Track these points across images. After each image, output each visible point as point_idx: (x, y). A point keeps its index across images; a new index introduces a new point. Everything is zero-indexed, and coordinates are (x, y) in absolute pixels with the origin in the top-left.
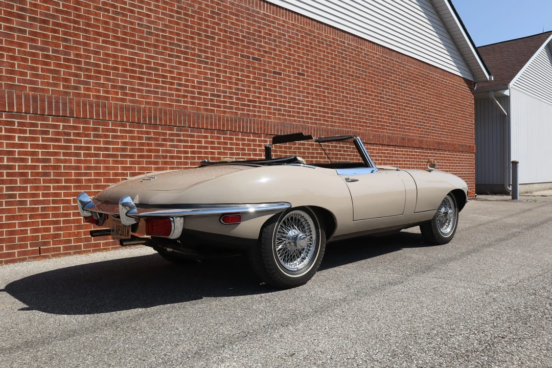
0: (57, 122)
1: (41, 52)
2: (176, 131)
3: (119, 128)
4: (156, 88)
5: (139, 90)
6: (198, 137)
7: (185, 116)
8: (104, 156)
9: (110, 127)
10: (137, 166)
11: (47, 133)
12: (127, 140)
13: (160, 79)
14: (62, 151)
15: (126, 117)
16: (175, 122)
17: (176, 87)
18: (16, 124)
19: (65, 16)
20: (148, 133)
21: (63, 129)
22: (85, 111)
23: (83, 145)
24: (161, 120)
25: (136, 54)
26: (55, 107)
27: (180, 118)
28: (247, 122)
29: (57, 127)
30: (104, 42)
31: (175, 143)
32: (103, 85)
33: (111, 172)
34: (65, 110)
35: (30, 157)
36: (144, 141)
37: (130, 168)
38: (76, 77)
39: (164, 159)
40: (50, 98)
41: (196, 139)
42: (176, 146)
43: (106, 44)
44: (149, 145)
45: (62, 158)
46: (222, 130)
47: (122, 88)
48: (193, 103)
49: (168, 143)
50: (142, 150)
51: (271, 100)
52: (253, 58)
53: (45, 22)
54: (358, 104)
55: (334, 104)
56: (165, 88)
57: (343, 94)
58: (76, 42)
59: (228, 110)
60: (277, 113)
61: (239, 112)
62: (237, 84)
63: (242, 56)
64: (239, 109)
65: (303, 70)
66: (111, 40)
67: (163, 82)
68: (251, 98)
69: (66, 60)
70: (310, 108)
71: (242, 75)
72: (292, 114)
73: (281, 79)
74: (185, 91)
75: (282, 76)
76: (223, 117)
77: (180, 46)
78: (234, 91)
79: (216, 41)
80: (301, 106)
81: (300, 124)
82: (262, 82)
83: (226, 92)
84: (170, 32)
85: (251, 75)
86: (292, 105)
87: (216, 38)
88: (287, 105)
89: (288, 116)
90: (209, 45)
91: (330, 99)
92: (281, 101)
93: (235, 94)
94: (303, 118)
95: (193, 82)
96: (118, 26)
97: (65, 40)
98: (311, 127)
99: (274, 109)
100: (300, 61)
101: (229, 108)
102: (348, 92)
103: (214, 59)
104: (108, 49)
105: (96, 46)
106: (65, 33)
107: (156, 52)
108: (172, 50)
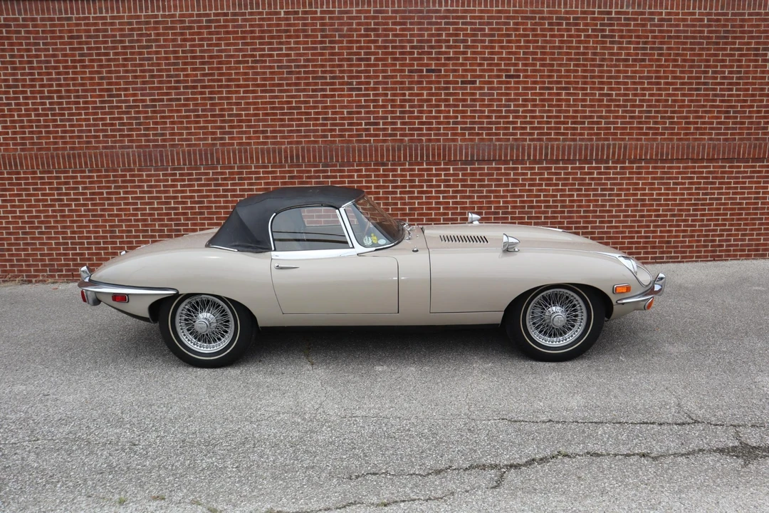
4: (299, 127)
13: (303, 117)
28: (416, 149)
32: (245, 132)
36: (287, 180)
51: (457, 117)
52: (428, 71)
53: (195, 87)
54: (637, 103)
55: (580, 108)
56: (309, 125)
57: (602, 92)
58: (220, 98)
59: (389, 138)
60: (467, 132)
61: (406, 138)
62: (403, 106)
63: (410, 71)
64: (405, 135)
65: (516, 71)
66: (251, 89)
67: (306, 119)
68: (424, 120)
69: (213, 116)
70: (528, 120)
71: (410, 95)
72: (494, 131)
73: (475, 88)
74: (332, 125)
75: (478, 85)
76: (382, 147)
77: (325, 78)
78: (398, 115)
79: (372, 62)
80: (511, 120)
81: (509, 143)
82: (443, 97)
83: (387, 118)
84: (313, 66)
85: (425, 92)
86: (494, 120)
87: (373, 57)
88: (485, 120)
89: (487, 134)
90: (363, 68)
91: (572, 103)
92: (474, 117)
93: (399, 118)
94: (515, 134)
95: (343, 113)
96: (257, 73)
97: (211, 99)
98: (529, 146)
99: (462, 129)
100: (510, 59)
101: (391, 135)
102: (613, 86)
103: (369, 83)
104: (248, 98)
105: (237, 98)
106: (211, 93)
107: (297, 91)
108: (316, 84)
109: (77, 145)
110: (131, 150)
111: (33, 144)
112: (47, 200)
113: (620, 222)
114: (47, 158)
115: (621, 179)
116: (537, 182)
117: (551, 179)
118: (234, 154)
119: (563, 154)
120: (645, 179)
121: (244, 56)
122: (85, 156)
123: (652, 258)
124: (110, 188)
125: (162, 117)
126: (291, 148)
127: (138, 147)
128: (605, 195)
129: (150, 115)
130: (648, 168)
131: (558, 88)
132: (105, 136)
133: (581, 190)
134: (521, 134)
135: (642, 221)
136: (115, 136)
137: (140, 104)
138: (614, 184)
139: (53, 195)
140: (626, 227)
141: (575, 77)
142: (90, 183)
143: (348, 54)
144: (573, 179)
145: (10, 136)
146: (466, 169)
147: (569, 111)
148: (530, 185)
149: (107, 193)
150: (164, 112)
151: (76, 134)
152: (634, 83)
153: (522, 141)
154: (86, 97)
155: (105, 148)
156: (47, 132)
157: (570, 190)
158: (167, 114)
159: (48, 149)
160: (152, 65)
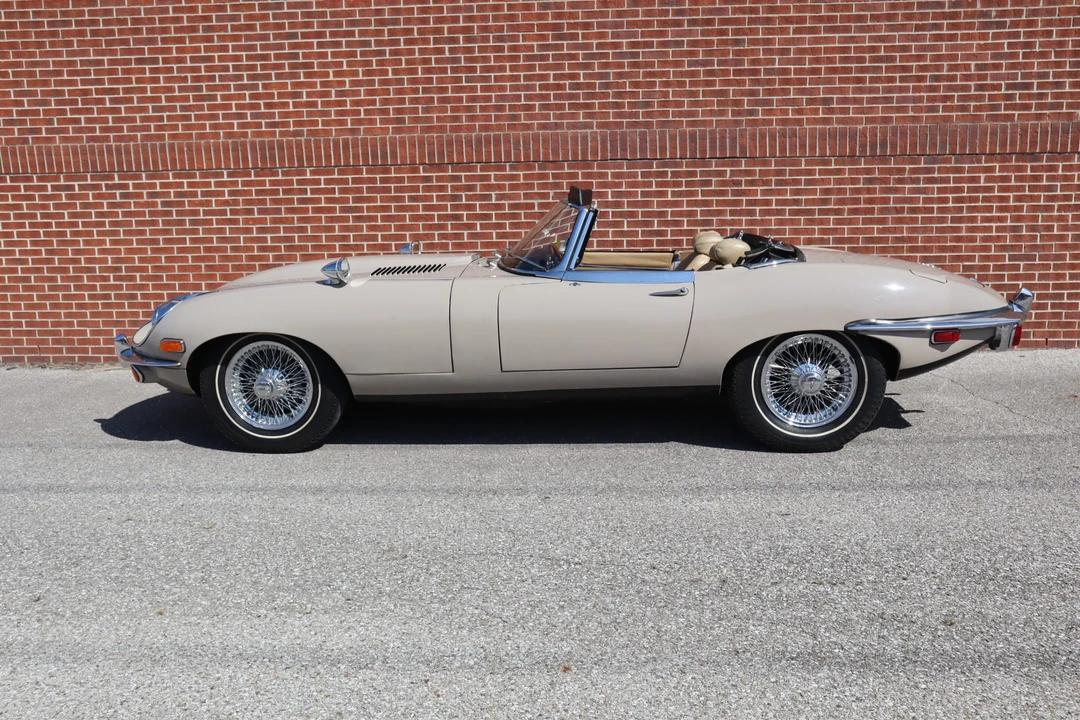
0: (723, 166)
1: (702, 69)
2: (925, 163)
3: (817, 168)
6: (971, 170)
7: (944, 134)
8: (792, 212)
9: (803, 167)
10: (846, 227)
11: (708, 183)
12: (831, 186)
15: (830, 148)
16: (923, 147)
17: (928, 84)
19: (737, 6)
20: (869, 171)
21: (731, 175)
22: (763, 147)
23: (759, 197)
24: (894, 147)
25: (852, 39)
27: (933, 139)
29: (722, 173)
31: (921, 185)
33: (802, 237)
34: (733, 148)
37: (834, 231)
38: (751, 96)
39: (898, 213)
40: (713, 133)
41: (966, 175)
42: (924, 191)
43: (800, 34)
44: (869, 191)
45: (729, 218)
46: (1028, 154)
47: (826, 101)
48: (964, 108)
49: (907, 186)
50: (857, 201)
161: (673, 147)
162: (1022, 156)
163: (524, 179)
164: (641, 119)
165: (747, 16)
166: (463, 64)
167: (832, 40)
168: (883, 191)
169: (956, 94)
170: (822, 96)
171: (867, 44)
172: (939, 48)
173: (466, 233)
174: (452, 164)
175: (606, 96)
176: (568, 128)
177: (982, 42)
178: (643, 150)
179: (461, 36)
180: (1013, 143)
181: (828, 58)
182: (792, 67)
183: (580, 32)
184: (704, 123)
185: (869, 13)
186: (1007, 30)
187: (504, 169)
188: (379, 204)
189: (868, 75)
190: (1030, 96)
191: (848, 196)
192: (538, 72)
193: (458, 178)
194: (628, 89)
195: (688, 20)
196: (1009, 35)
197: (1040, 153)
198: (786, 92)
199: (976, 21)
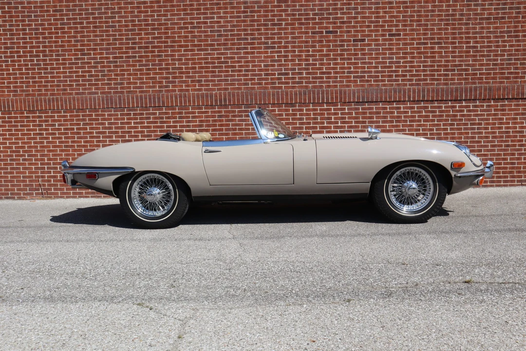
0: (155, 110)
1: (145, 68)
3: (197, 111)
4: (226, 77)
5: (212, 81)
7: (252, 95)
9: (190, 110)
11: (149, 118)
12: (203, 119)
13: (230, 69)
14: (158, 129)
15: (202, 102)
17: (243, 73)
18: (132, 114)
19: (159, 40)
20: (219, 112)
21: (159, 115)
23: (172, 124)
24: (230, 101)
25: (209, 54)
26: (153, 101)
27: (247, 97)
28: (318, 94)
29: (155, 114)
30: (185, 51)
31: (243, 118)
32: (185, 82)
34: (159, 102)
35: (140, 134)
36: (217, 119)
38: (166, 79)
39: (234, 131)
40: (150, 96)
44: (220, 121)
46: (290, 104)
47: (199, 81)
48: (260, 84)
49: (237, 118)
50: (215, 125)
51: (350, 68)
52: (327, 32)
53: (147, 47)
54: (499, 53)
55: (451, 59)
56: (234, 76)
57: (468, 45)
58: (166, 56)
59: (297, 85)
60: (358, 80)
61: (310, 85)
62: (308, 60)
63: (313, 33)
64: (310, 83)
65: (397, 30)
66: (190, 48)
67: (232, 71)
68: (324, 70)
69: (160, 69)
70: (408, 69)
71: (313, 51)
72: (380, 78)
73: (364, 45)
74: (252, 75)
75: (366, 42)
76: (291, 92)
77: (247, 39)
78: (304, 67)
79: (283, 27)
80: (394, 69)
81: (392, 88)
82: (339, 52)
83: (295, 69)
84: (238, 30)
85: (325, 49)
86: (380, 69)
87: (284, 23)
88: (373, 70)
89: (375, 81)
90: (276, 31)
91: (443, 54)
92: (364, 68)
93: (305, 69)
94: (398, 81)
95: (260, 66)
96: (195, 36)
97: (159, 56)
98: (409, 90)
99: (354, 77)
100: (392, 21)
101: (298, 83)
102: (478, 40)
103: (281, 43)
104: (188, 55)
105: (179, 55)
106: (159, 52)
107: (226, 49)
108: (240, 44)
109: (56, 92)
110: (97, 95)
111: (23, 91)
112: (30, 134)
113: (488, 151)
114: (33, 102)
115: (488, 115)
116: (417, 118)
117: (428, 116)
118: (176, 98)
119: (438, 95)
120: (508, 114)
121: (184, 23)
122: (61, 100)
123: (518, 181)
124: (79, 124)
125: (121, 70)
126: (220, 94)
127: (102, 93)
128: (474, 129)
129: (112, 68)
130: (511, 105)
131: (431, 43)
132: (77, 85)
133: (453, 125)
134: (402, 80)
135: (507, 150)
136: (85, 85)
137: (105, 61)
138: (482, 120)
139: (36, 130)
140: (494, 155)
141: (445, 34)
142: (65, 121)
143: (265, 20)
144: (447, 116)
145: (6, 85)
146: (358, 109)
147: (441, 61)
148: (410, 121)
149: (77, 129)
150: (123, 66)
151: (56, 83)
152: (496, 37)
153: (403, 86)
154: (64, 55)
155: (77, 94)
156: (34, 82)
157: (444, 125)
158: (125, 68)
159: (34, 95)
160: (115, 31)
161: (133, 103)
162: (287, 104)
163: (70, 117)
164: (119, 90)
165: (163, 45)
166: (42, 66)
167: (201, 54)
168: (227, 121)
169: (256, 78)
170: (197, 79)
171: (216, 56)
172: (247, 58)
173: (45, 141)
174: (38, 110)
175: (104, 80)
176: (88, 94)
177: (266, 55)
178: (120, 104)
179: (41, 54)
180: (282, 99)
181: (199, 62)
182: (184, 66)
183: (92, 52)
184: (146, 91)
185: (216, 43)
186: (276, 50)
187: (61, 112)
188: (7, 128)
189: (217, 70)
190: (289, 78)
191: (211, 123)
192: (74, 70)
193: (41, 117)
194: (113, 77)
195: (138, 47)
196: (277, 52)
197: (295, 103)
198: (182, 77)
199: (262, 46)
